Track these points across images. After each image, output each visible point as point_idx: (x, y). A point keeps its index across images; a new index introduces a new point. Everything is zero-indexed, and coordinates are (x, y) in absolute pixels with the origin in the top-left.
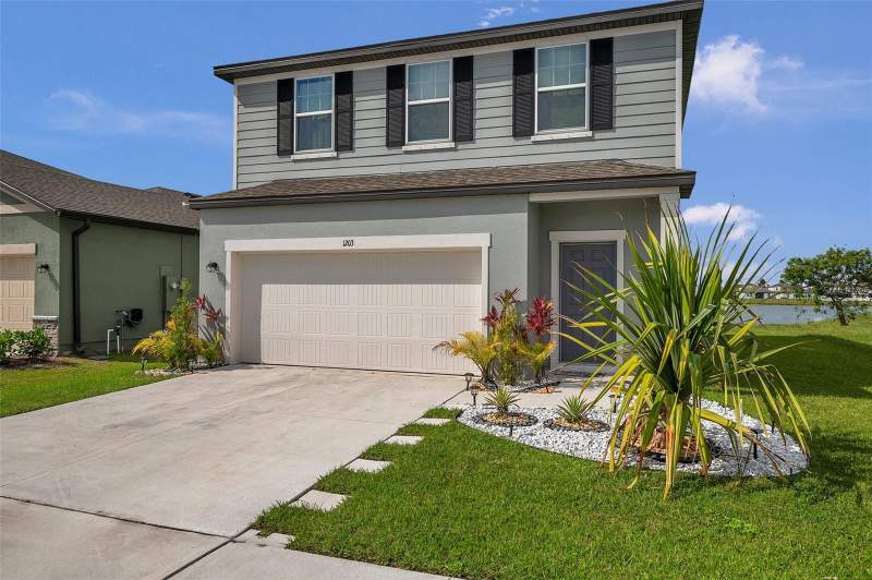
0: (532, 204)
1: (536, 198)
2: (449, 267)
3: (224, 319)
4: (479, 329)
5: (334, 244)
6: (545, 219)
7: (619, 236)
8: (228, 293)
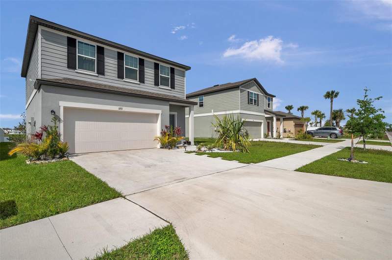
0: (170, 104)
1: (171, 103)
2: (151, 118)
3: (59, 136)
4: (159, 134)
5: (115, 108)
6: (172, 108)
7: (176, 113)
8: (62, 125)
